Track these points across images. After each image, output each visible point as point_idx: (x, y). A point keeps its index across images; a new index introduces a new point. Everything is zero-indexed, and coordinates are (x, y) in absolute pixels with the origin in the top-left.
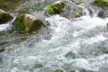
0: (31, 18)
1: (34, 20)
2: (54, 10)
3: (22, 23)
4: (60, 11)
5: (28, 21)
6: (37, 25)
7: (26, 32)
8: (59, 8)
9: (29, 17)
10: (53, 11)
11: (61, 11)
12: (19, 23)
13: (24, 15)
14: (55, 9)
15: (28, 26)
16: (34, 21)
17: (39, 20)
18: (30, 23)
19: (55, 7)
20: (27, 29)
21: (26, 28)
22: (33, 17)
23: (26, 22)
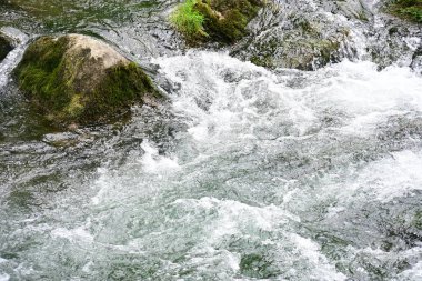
0: (95, 54)
1: (108, 64)
2: (210, 24)
3: (52, 76)
4: (237, 32)
5: (80, 67)
6: (123, 88)
7: (69, 120)
8: (233, 17)
9: (88, 50)
10: (201, 30)
11: (242, 30)
12: (39, 74)
13: (65, 40)
14: (215, 20)
15: (78, 92)
16: (109, 71)
17: (132, 68)
18: (88, 77)
19: (214, 13)
20: (76, 104)
21: (69, 100)
22: (104, 48)
23: (73, 72)
